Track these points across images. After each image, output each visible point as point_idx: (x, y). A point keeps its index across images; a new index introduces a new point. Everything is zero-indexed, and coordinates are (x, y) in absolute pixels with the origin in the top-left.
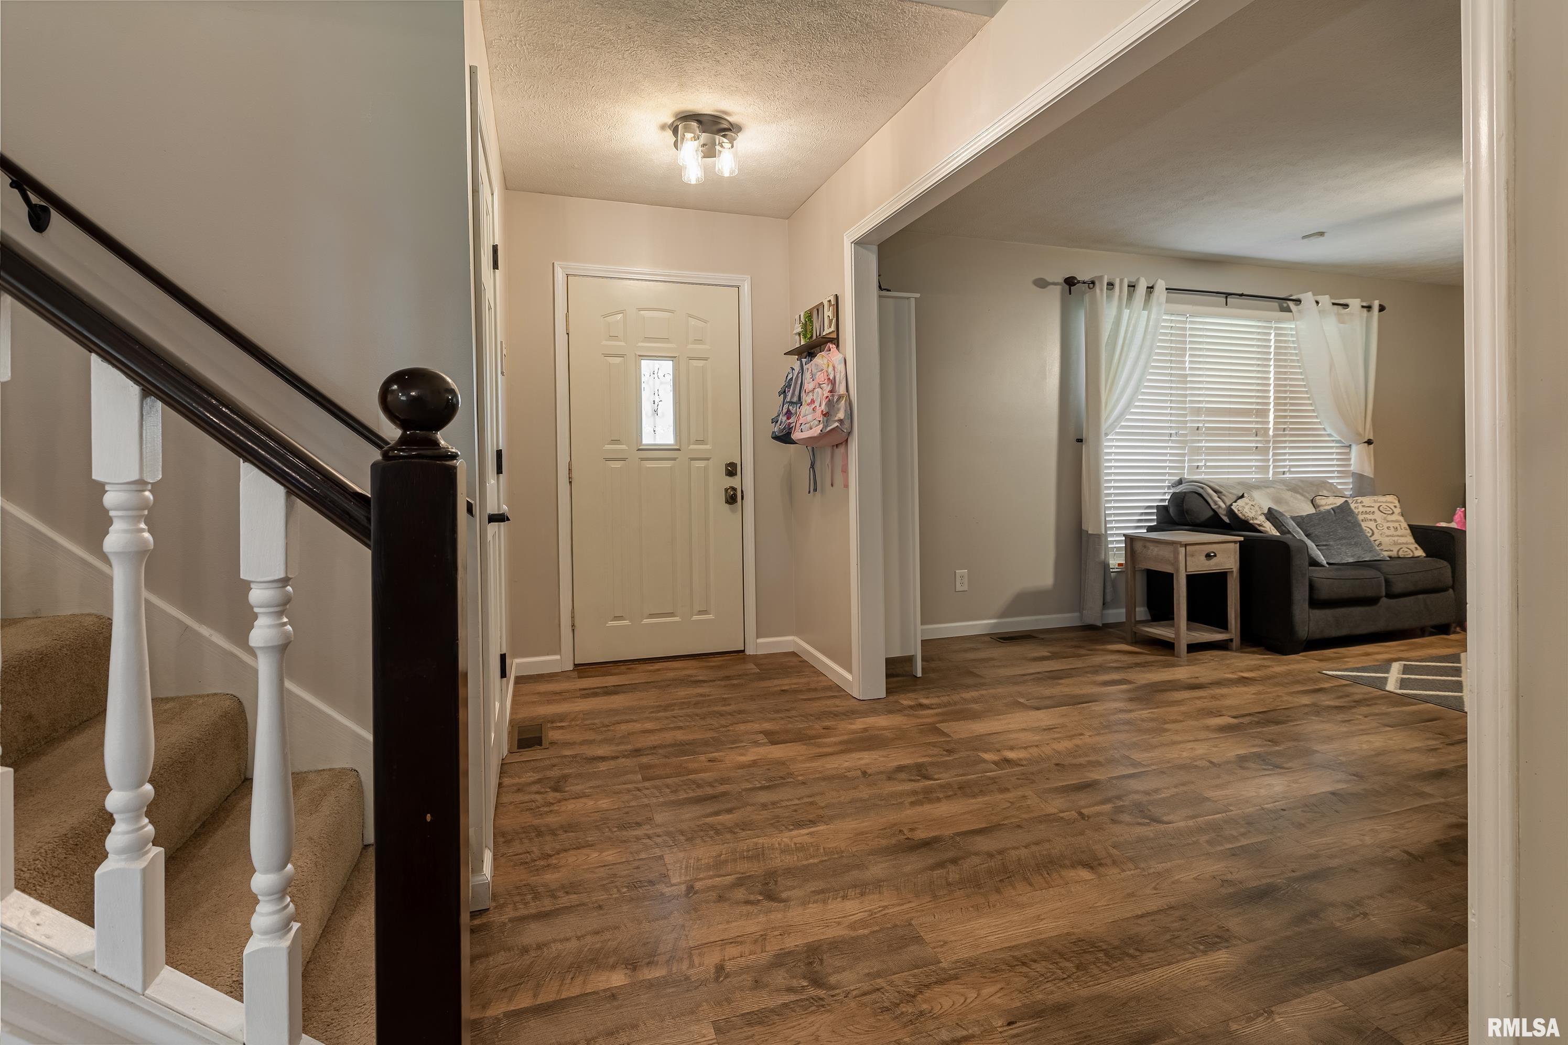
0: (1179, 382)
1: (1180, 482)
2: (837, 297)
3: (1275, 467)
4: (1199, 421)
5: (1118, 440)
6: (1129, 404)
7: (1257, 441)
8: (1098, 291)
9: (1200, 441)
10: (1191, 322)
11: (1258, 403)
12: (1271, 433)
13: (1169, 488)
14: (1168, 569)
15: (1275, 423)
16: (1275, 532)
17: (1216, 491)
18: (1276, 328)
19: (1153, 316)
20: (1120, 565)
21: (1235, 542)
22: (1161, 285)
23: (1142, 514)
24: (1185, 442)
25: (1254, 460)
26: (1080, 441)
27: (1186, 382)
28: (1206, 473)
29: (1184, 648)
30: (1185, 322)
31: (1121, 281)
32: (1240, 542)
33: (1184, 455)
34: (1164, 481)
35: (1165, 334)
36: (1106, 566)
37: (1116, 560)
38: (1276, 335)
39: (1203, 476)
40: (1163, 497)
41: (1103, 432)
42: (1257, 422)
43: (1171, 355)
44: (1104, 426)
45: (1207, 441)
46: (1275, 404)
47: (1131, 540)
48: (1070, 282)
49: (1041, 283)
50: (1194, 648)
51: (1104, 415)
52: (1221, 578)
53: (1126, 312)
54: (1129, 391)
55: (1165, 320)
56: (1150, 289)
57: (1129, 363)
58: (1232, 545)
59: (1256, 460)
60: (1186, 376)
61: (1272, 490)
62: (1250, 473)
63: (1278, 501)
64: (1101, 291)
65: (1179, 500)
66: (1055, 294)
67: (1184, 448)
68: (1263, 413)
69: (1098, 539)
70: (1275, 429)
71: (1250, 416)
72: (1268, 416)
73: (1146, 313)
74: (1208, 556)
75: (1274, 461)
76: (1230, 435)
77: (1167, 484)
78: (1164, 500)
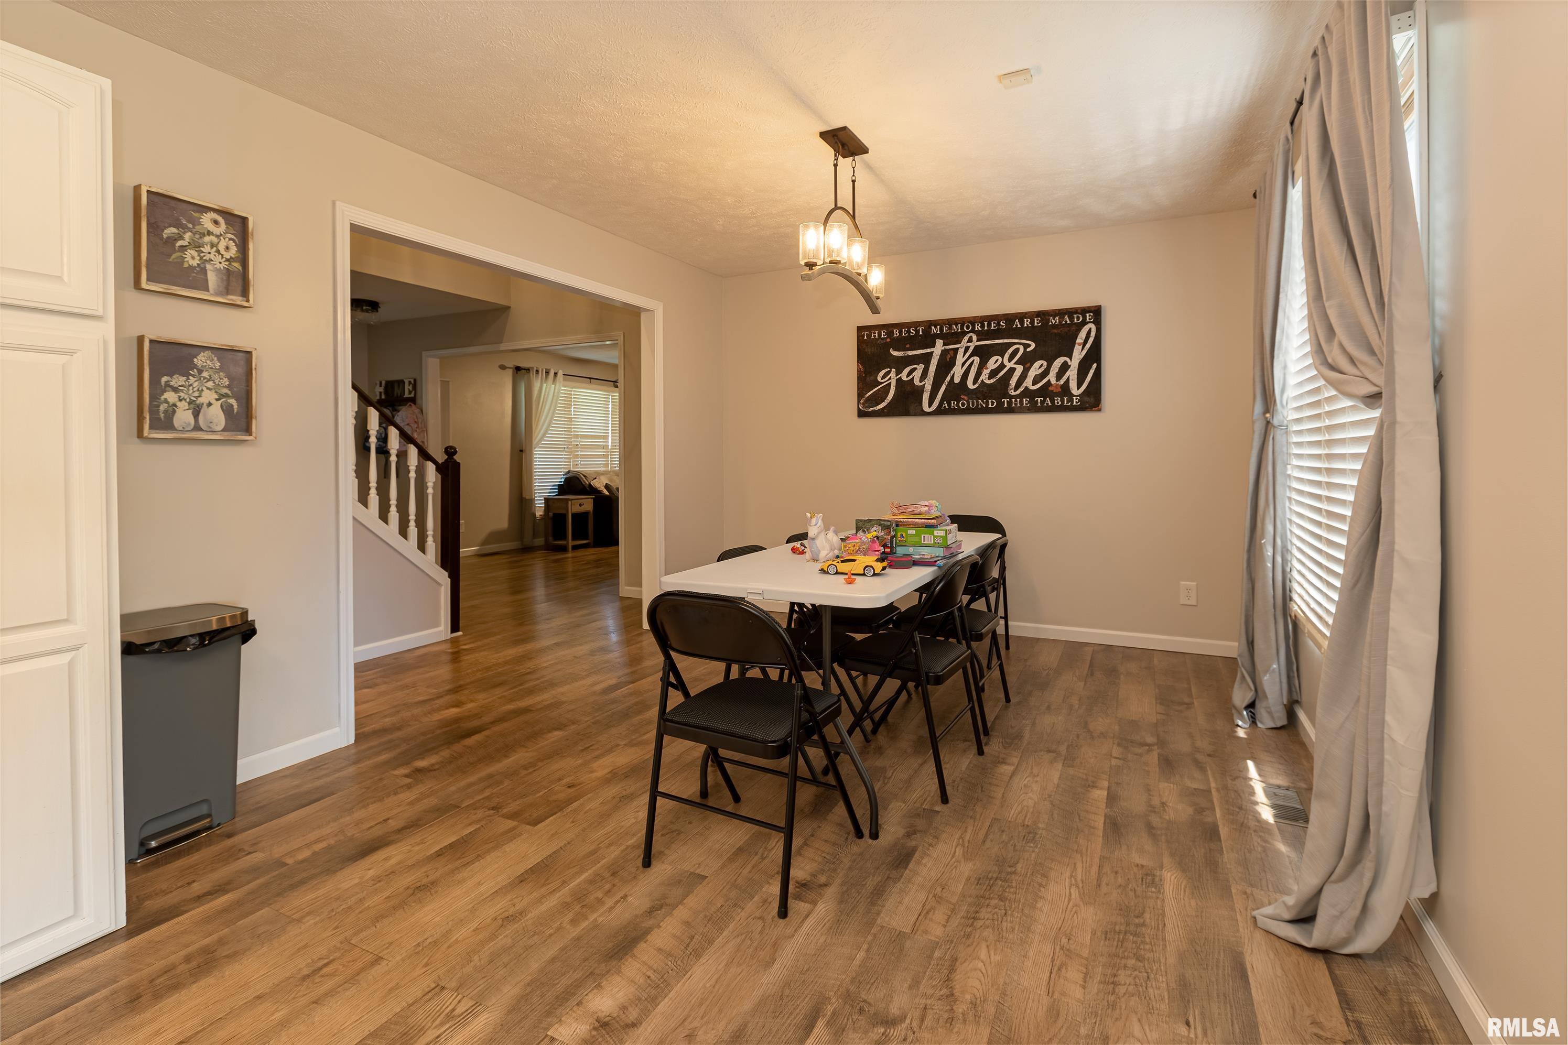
0: (569, 421)
1: (569, 472)
2: (415, 380)
3: (611, 464)
4: (577, 441)
5: (540, 451)
6: (546, 432)
7: (603, 452)
8: (531, 375)
9: (578, 451)
10: (574, 391)
11: (604, 433)
12: (610, 448)
13: (564, 475)
14: (563, 512)
15: (612, 442)
16: (607, 493)
17: (585, 476)
18: (612, 396)
19: (557, 387)
20: (540, 515)
21: (591, 498)
22: (560, 373)
23: (551, 489)
24: (571, 452)
25: (602, 461)
26: (521, 451)
27: (572, 421)
28: (581, 468)
29: (570, 547)
30: (571, 391)
31: (542, 370)
32: (593, 498)
33: (570, 458)
34: (561, 472)
35: (563, 397)
36: (534, 515)
37: (539, 513)
38: (612, 399)
39: (579, 469)
40: (560, 480)
41: (534, 446)
42: (604, 442)
43: (565, 407)
44: (534, 442)
45: (581, 451)
46: (612, 433)
47: (547, 500)
48: (518, 369)
49: (503, 367)
50: (575, 548)
51: (534, 438)
52: (586, 514)
53: (545, 385)
54: (546, 425)
55: (563, 390)
56: (556, 374)
57: (547, 407)
58: (590, 500)
59: (603, 461)
60: (572, 418)
61: (609, 475)
62: (600, 467)
63: (611, 480)
64: (533, 374)
65: (568, 480)
66: (509, 374)
67: (570, 455)
68: (606, 437)
69: (531, 501)
70: (612, 446)
71: (600, 439)
72: (608, 439)
73: (553, 386)
74: (580, 505)
75: (611, 461)
76: (591, 448)
77: (562, 473)
78: (561, 482)
